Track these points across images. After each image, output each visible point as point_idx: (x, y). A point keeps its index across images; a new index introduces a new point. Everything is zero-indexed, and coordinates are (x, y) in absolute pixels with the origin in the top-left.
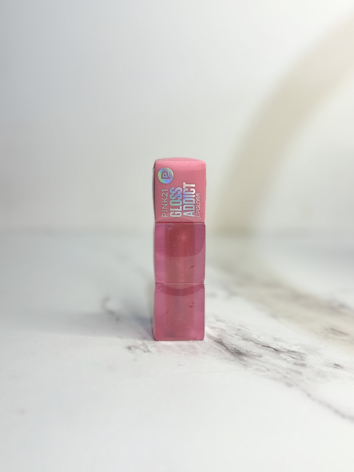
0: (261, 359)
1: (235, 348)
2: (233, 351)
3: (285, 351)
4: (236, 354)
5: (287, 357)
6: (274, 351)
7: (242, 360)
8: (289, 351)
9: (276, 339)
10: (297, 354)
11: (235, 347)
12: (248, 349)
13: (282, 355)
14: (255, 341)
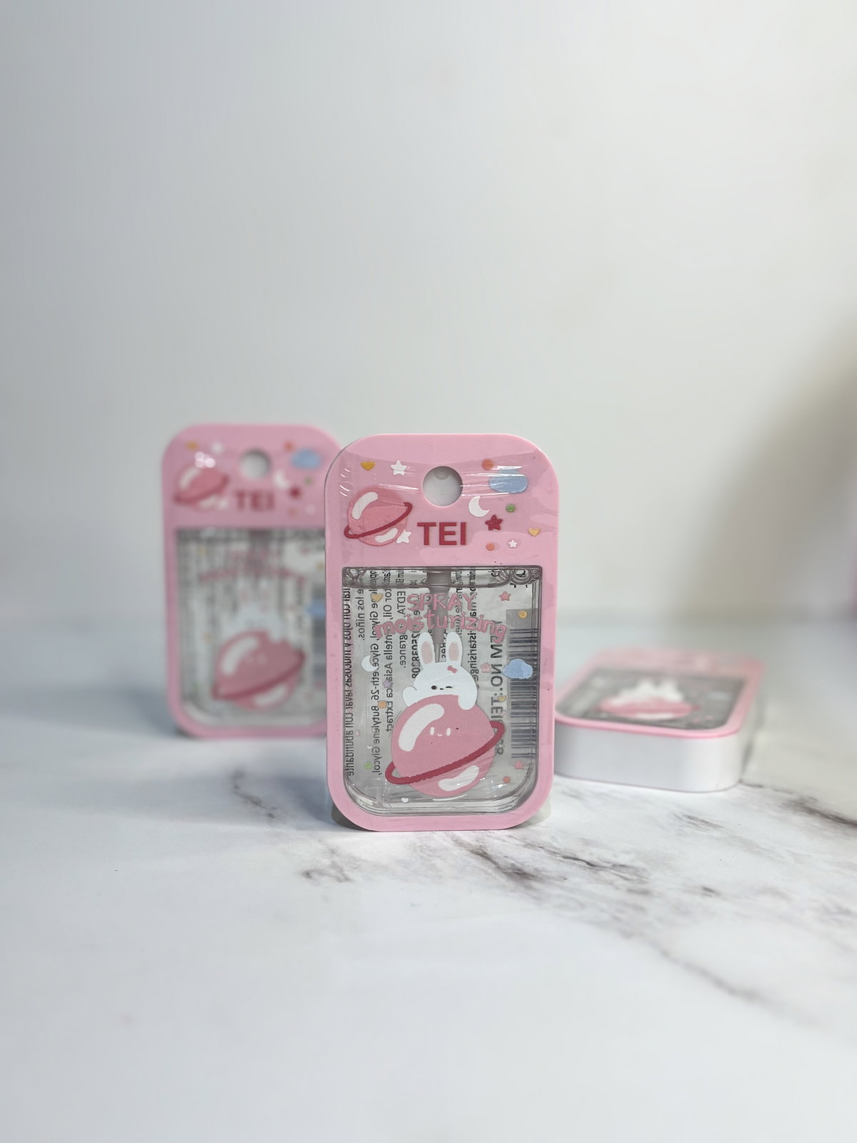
0: (565, 883)
1: (513, 865)
2: (510, 871)
3: (608, 865)
4: (516, 875)
5: (612, 877)
6: (587, 866)
7: (529, 888)
8: (615, 866)
9: (586, 842)
10: (631, 870)
11: (513, 862)
12: (539, 866)
13: (602, 873)
14: (547, 848)
